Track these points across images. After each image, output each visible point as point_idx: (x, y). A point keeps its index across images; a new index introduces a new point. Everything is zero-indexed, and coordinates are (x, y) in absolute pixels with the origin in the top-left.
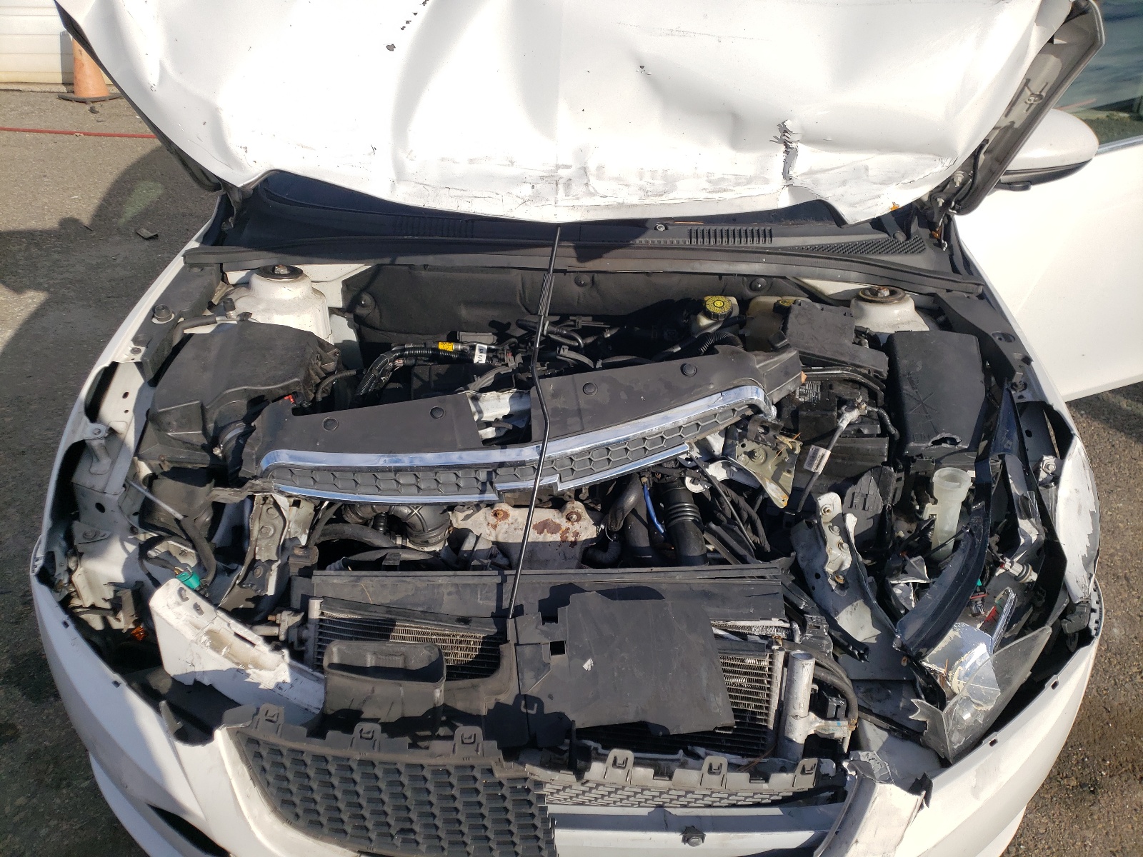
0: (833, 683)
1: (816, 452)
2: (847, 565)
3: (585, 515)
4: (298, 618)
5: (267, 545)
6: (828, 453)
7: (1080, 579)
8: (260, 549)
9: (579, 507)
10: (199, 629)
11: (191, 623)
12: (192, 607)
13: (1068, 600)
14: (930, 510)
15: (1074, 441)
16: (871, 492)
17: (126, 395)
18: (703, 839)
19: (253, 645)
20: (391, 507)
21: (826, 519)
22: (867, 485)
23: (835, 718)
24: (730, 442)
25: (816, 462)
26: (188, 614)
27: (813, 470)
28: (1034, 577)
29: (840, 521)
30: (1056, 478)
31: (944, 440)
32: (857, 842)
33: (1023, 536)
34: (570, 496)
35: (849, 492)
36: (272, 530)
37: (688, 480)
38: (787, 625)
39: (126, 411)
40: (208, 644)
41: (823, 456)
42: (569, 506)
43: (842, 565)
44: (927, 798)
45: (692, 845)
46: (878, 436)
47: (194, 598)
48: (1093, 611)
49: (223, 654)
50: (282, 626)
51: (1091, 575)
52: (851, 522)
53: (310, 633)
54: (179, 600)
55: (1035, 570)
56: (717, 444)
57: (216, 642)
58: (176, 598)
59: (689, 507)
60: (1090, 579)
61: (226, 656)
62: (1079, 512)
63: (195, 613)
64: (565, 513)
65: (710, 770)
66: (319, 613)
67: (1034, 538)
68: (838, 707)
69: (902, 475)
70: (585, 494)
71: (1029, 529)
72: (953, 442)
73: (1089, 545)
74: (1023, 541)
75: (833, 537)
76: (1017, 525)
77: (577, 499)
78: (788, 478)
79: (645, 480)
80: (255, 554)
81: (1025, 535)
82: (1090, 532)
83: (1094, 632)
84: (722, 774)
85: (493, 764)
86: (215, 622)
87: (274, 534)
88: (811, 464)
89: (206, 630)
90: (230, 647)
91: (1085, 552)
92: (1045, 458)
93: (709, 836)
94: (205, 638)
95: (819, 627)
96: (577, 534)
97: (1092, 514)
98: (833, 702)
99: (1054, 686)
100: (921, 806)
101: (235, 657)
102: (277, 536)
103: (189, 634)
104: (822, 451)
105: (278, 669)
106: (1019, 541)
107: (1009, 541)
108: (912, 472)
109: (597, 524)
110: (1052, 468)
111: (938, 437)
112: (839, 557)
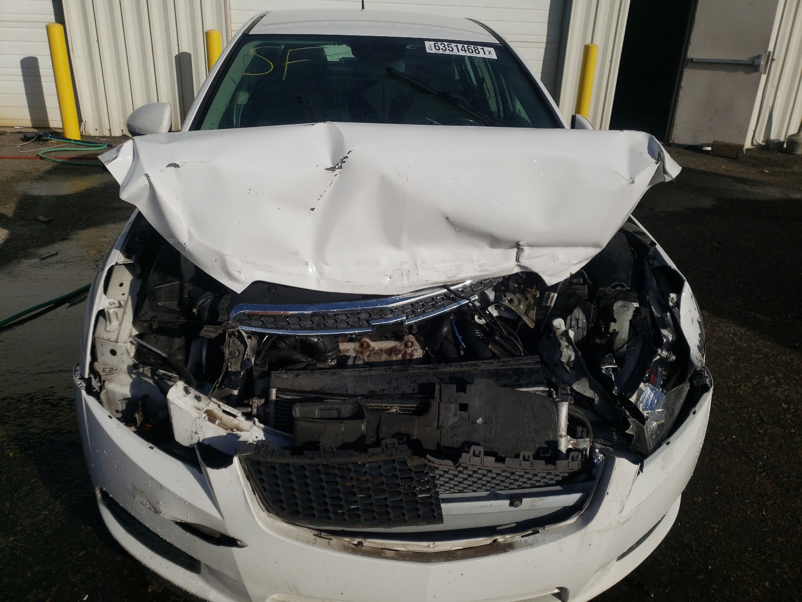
0: (578, 417)
1: (549, 295)
2: (573, 358)
3: (416, 343)
4: (263, 401)
5: (235, 362)
6: (556, 295)
7: (698, 357)
8: (231, 364)
9: (411, 338)
10: (200, 410)
11: (194, 407)
12: (194, 397)
13: (693, 369)
14: (613, 326)
15: (685, 284)
16: (581, 317)
17: (121, 285)
18: (521, 502)
19: (235, 416)
20: (307, 337)
21: (559, 332)
22: (578, 313)
23: (581, 438)
24: (498, 294)
25: (550, 300)
26: (192, 401)
27: (548, 305)
28: (674, 358)
29: (566, 333)
30: (678, 304)
31: (617, 286)
32: (608, 493)
33: (665, 338)
34: (406, 332)
35: (569, 318)
36: (237, 353)
37: (476, 317)
38: (547, 389)
39: (123, 294)
40: (207, 419)
41: (553, 296)
42: (406, 338)
43: (570, 357)
44: (641, 469)
45: (516, 506)
46: (581, 284)
47: (193, 392)
48: (706, 377)
49: (217, 424)
50: (253, 406)
51: (704, 355)
52: (572, 334)
53: (271, 409)
54: (185, 394)
55: (674, 354)
56: (491, 295)
57: (212, 417)
58: (183, 392)
59: (478, 332)
60: (703, 357)
61: (219, 425)
62: (692, 322)
63: (196, 401)
64: (404, 342)
65: (524, 459)
66: (275, 397)
67: (671, 339)
68: (582, 431)
69: (596, 306)
70: (415, 331)
71: (668, 335)
72: (623, 286)
73: (700, 339)
74: (665, 340)
75: (564, 343)
76: (660, 332)
77: (410, 333)
78: (533, 314)
79: (452, 318)
80: (227, 367)
81: (666, 338)
82: (699, 332)
83: (710, 385)
84: (530, 461)
85: (406, 457)
86: (210, 405)
87: (238, 355)
88: (547, 302)
89: (204, 410)
90: (221, 419)
91: (698, 343)
92: (671, 294)
93: (525, 500)
94: (204, 415)
95: (565, 389)
96: (412, 355)
97: (699, 322)
98: (580, 429)
99: (694, 413)
100: (639, 473)
101: (225, 425)
102: (241, 357)
103: (195, 413)
104: (552, 294)
105: (252, 430)
106: (663, 340)
107: (658, 341)
108: (602, 305)
109: (423, 348)
110: (675, 299)
111: (614, 284)
112: (568, 354)
